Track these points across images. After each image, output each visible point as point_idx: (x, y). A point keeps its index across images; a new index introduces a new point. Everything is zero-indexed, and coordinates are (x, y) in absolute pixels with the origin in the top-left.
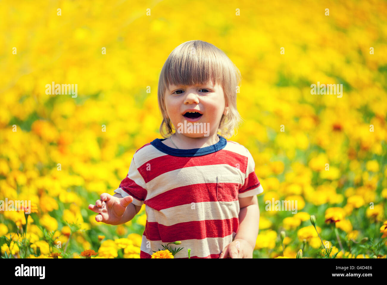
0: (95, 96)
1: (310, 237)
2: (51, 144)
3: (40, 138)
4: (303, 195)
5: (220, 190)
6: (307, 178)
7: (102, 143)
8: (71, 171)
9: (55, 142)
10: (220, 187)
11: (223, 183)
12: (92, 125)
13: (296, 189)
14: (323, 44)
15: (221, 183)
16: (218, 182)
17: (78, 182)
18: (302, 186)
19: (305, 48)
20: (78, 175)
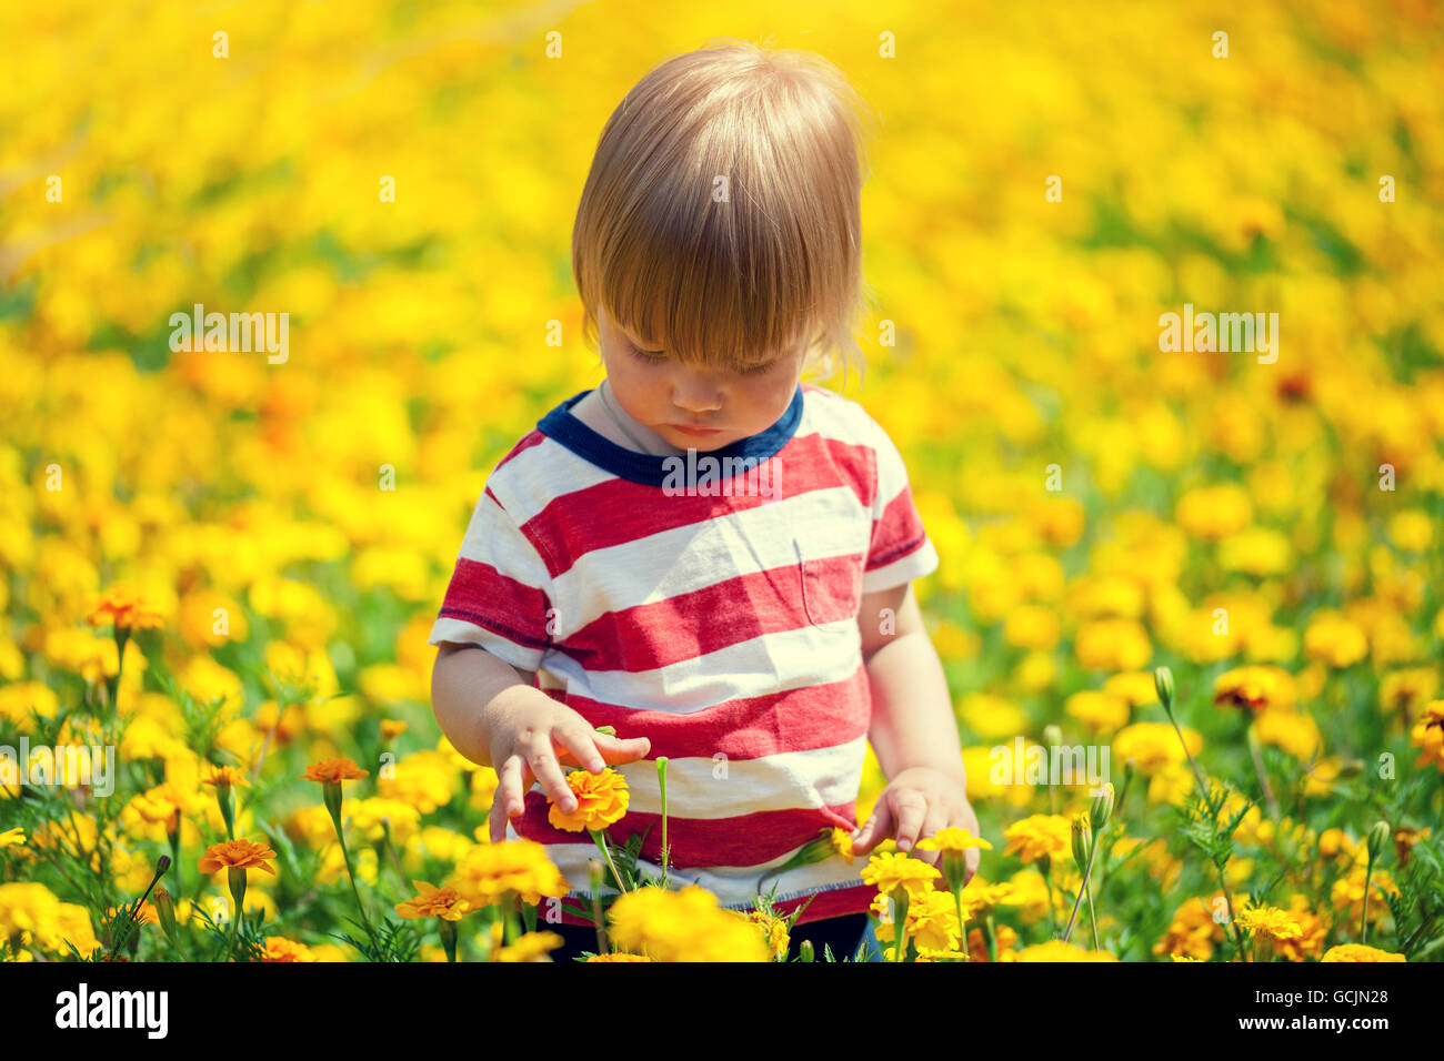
0: (413, 256)
1: (1157, 760)
2: (239, 414)
3: (197, 392)
4: (1148, 622)
5: (813, 585)
6: (1166, 559)
7: (424, 418)
8: (302, 507)
9: (252, 409)
10: (810, 575)
11: (818, 562)
12: (391, 354)
13: (1124, 598)
14: (1264, 104)
15: (812, 562)
16: (804, 559)
17: (327, 545)
18: (1146, 589)
19: (1197, 114)
20: (329, 521)
